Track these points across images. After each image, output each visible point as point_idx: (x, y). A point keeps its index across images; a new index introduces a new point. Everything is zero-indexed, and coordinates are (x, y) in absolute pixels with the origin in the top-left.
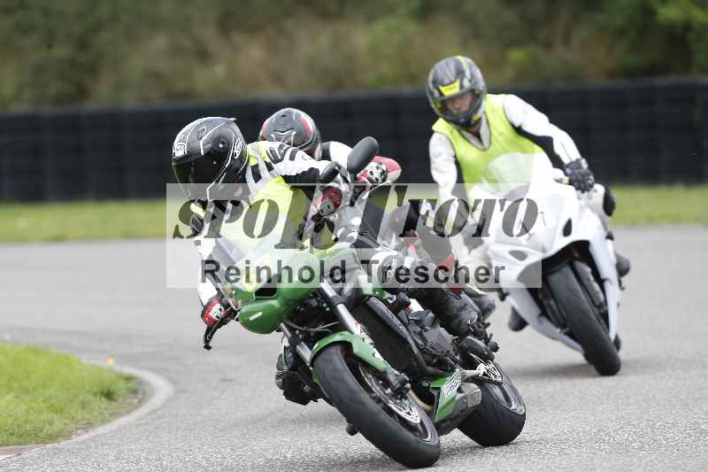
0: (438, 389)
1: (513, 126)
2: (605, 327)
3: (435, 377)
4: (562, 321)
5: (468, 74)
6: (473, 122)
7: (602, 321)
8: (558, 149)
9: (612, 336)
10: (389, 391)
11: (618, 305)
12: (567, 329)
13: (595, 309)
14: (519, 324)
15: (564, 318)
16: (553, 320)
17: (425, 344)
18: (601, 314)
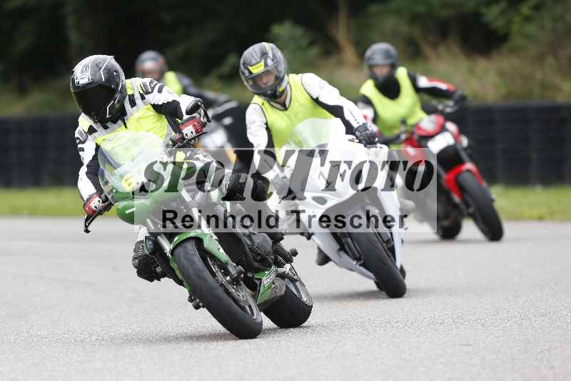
0: (260, 280)
1: (312, 97)
2: (392, 258)
3: (258, 270)
4: (358, 255)
5: (270, 55)
6: (278, 93)
7: (390, 254)
8: (347, 116)
9: (399, 266)
10: (228, 278)
11: (402, 241)
12: (362, 261)
13: (385, 245)
14: (324, 259)
15: (359, 253)
16: (350, 254)
17: (253, 245)
18: (389, 248)
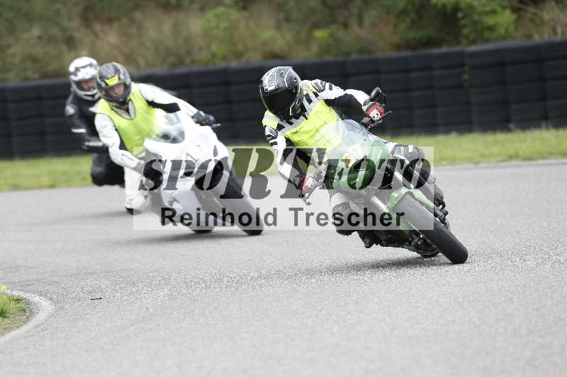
5: (121, 71)
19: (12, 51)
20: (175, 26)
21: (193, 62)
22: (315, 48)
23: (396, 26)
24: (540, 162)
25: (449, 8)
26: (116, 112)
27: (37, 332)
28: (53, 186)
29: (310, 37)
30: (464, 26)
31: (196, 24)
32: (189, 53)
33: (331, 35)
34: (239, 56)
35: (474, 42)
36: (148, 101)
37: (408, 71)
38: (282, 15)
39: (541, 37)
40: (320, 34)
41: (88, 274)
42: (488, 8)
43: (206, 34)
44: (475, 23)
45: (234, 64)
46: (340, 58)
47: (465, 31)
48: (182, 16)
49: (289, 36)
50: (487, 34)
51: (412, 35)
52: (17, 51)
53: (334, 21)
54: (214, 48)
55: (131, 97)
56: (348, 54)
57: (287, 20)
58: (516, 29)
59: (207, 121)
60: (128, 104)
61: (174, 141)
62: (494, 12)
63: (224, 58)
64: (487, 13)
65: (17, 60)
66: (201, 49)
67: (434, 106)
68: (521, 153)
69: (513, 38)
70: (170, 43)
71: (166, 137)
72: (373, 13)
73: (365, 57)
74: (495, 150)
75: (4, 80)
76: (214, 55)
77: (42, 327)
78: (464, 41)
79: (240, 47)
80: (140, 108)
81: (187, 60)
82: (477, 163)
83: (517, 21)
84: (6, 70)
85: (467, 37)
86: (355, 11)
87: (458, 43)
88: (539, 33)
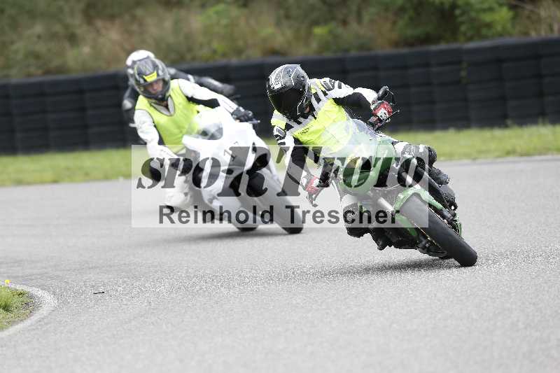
5: (161, 67)
19: (14, 47)
20: (177, 23)
21: (194, 59)
22: (314, 45)
23: (394, 23)
24: (538, 158)
25: (447, 6)
26: (155, 108)
27: (40, 325)
28: (55, 182)
29: (309, 34)
30: (462, 23)
31: (197, 21)
32: (190, 50)
33: (330, 32)
34: (239, 52)
35: (470, 39)
36: (187, 97)
37: (405, 67)
38: (282, 12)
39: (538, 34)
40: (319, 31)
41: (90, 268)
42: (486, 6)
43: (207, 31)
44: (472, 20)
45: (234, 61)
46: (339, 55)
47: (463, 28)
48: (183, 13)
49: (289, 33)
50: (484, 31)
51: (411, 32)
52: (20, 47)
53: (333, 18)
54: (215, 45)
55: (171, 92)
56: (347, 51)
57: (287, 17)
58: (513, 26)
59: (246, 117)
60: (167, 100)
61: (213, 137)
62: (491, 9)
63: (224, 55)
64: (484, 10)
65: (20, 56)
66: (201, 46)
67: (433, 102)
68: (518, 149)
69: (510, 35)
70: (171, 39)
71: (204, 134)
72: (372, 10)
73: (365, 53)
74: (493, 146)
75: (7, 76)
76: (215, 52)
77: (46, 321)
78: (462, 38)
79: (241, 43)
80: (180, 104)
81: (189, 57)
82: (475, 159)
83: (514, 18)
84: (8, 66)
85: (465, 34)
86: (354, 8)
87: (456, 40)
88: (535, 30)
